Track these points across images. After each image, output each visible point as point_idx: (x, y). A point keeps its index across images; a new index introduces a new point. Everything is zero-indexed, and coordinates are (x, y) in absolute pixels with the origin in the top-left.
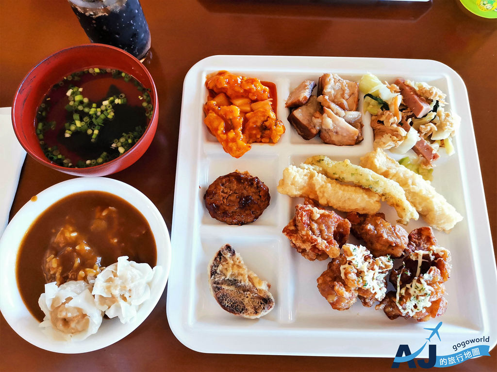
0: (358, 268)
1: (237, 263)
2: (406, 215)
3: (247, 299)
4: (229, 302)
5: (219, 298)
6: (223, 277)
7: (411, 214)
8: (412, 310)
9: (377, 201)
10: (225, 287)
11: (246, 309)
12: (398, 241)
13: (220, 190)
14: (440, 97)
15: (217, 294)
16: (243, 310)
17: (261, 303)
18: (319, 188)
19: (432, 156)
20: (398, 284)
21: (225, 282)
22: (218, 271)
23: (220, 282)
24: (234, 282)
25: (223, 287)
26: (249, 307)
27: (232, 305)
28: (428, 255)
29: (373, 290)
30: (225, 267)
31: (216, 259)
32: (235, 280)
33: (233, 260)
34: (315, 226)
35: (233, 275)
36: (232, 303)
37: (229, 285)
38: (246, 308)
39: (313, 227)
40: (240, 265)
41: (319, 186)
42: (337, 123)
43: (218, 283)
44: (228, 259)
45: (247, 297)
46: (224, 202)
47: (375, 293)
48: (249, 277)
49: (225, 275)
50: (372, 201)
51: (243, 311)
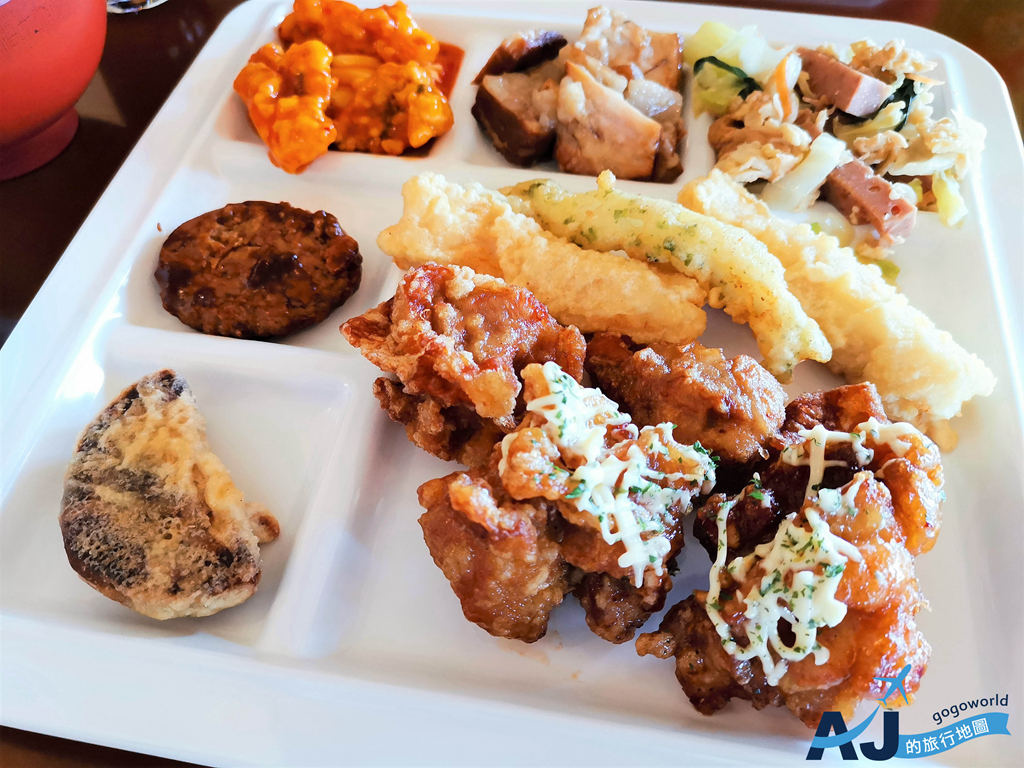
0: (565, 442)
1: (173, 422)
2: (784, 337)
3: (164, 543)
4: (97, 544)
5: (68, 524)
6: (110, 461)
7: (803, 339)
8: (770, 647)
9: (690, 301)
10: (105, 493)
11: (146, 574)
12: (742, 401)
13: (208, 230)
14: (917, 66)
15: (66, 512)
16: (132, 573)
17: (207, 563)
18: (510, 249)
19: (891, 206)
20: (723, 537)
21: (110, 476)
22: (102, 443)
23: (95, 475)
24: (141, 484)
25: (99, 490)
26: (157, 569)
27: (101, 553)
28: (850, 445)
29: (612, 532)
30: (130, 429)
31: (112, 407)
32: (148, 476)
33: (165, 414)
34: (448, 313)
35: (148, 458)
36: (103, 547)
37: (121, 488)
38: (148, 568)
39: (440, 315)
40: (182, 428)
41: (509, 242)
42: (599, 102)
43: (88, 479)
44: (151, 409)
45: (168, 537)
46: (209, 264)
47: (620, 548)
48: (195, 469)
49: (119, 455)
50: (673, 297)
51: (131, 580)
